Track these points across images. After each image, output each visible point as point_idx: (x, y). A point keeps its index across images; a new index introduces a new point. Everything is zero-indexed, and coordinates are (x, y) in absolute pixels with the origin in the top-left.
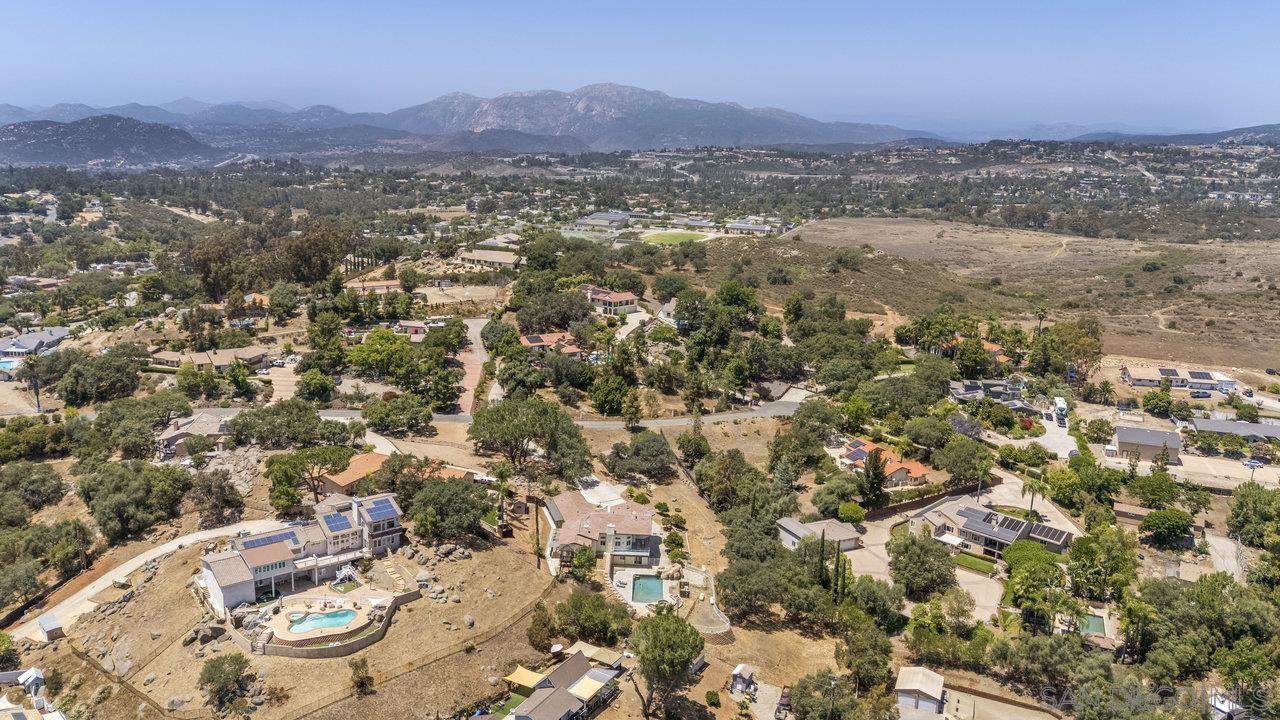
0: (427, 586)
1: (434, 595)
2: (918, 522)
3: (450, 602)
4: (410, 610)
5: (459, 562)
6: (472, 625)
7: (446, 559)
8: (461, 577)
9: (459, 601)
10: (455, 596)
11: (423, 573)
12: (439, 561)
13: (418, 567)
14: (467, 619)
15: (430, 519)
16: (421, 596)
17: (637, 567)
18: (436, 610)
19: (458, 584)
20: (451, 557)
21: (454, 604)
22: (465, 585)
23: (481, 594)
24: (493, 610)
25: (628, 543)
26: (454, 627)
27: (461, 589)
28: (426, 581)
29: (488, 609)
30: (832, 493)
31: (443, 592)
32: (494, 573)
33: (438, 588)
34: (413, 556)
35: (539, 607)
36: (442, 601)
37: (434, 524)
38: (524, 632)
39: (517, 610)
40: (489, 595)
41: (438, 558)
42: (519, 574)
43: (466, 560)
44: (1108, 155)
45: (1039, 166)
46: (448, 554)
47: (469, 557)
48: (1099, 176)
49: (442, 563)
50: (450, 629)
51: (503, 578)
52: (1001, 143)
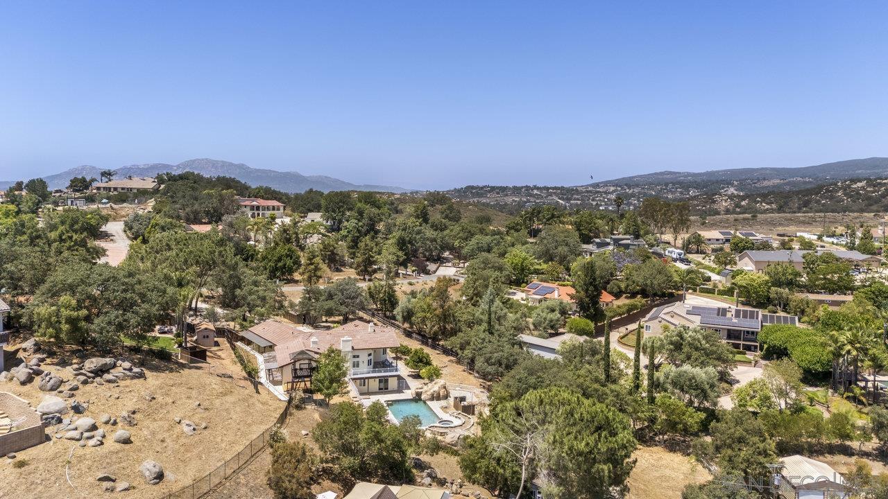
0: (60, 421)
1: (75, 434)
2: (654, 325)
3: (110, 444)
4: (21, 464)
5: (122, 383)
6: (160, 476)
7: (98, 379)
8: (130, 403)
9: (127, 441)
10: (121, 432)
11: (52, 402)
12: (85, 383)
13: (41, 394)
14: (149, 466)
15: (65, 313)
16: (48, 438)
17: (386, 393)
18: (81, 459)
19: (125, 414)
20: (107, 376)
21: (118, 446)
22: (137, 416)
23: (171, 428)
24: (196, 451)
25: (369, 362)
26: (121, 485)
27: (131, 424)
28: (59, 412)
29: (187, 451)
30: (553, 311)
31: (94, 428)
32: (189, 398)
33: (84, 421)
34: (29, 380)
35: (275, 438)
36: (92, 442)
37: (72, 321)
38: (262, 479)
39: (240, 448)
40: (186, 429)
41: (82, 378)
42: (230, 399)
43: (136, 381)
44: (535, 192)
45: (498, 199)
46: (100, 372)
47: (141, 376)
48: (535, 202)
49: (89, 387)
50: (112, 490)
51: (206, 404)
52: (473, 187)
